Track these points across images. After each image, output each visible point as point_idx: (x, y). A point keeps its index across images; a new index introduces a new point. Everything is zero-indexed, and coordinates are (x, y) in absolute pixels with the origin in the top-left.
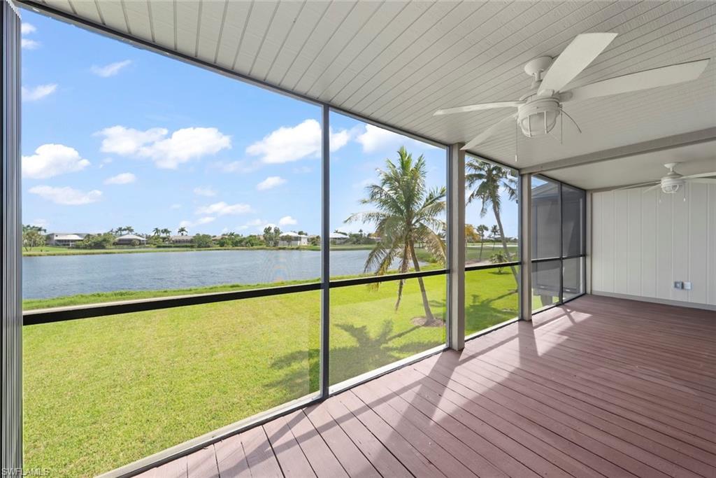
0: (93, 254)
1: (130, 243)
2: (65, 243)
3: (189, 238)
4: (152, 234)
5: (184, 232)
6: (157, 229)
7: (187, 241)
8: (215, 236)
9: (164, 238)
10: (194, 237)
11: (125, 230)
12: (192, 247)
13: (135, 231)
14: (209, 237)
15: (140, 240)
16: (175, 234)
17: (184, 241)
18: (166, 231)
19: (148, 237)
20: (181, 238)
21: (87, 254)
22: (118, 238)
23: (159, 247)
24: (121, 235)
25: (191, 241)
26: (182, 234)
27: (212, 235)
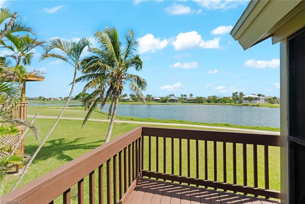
0: (164, 104)
1: (173, 101)
2: (156, 100)
3: (194, 99)
4: (180, 97)
5: (192, 96)
6: (182, 95)
7: (193, 100)
8: (205, 98)
9: (184, 99)
10: (196, 98)
11: (172, 95)
12: (195, 103)
13: (175, 96)
14: (202, 98)
15: (176, 99)
16: (188, 97)
17: (192, 100)
18: (185, 95)
19: (179, 98)
20: (191, 98)
21: (162, 104)
22: (170, 99)
23: (183, 102)
24: (171, 97)
25: (195, 100)
26: (191, 97)
27: (204, 97)
